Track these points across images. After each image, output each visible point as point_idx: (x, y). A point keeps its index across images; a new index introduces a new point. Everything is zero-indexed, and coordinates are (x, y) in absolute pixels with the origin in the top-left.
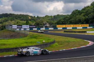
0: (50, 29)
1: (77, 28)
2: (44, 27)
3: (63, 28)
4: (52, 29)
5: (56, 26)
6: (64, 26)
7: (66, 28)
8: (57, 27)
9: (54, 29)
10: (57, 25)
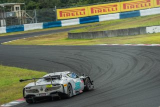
0: (29, 27)
1: (142, 15)
2: (3, 22)
3: (83, 20)
4: (39, 26)
5: (55, 13)
6: (87, 11)
7: (96, 18)
8: (59, 17)
9: (45, 26)
10: (58, 11)
